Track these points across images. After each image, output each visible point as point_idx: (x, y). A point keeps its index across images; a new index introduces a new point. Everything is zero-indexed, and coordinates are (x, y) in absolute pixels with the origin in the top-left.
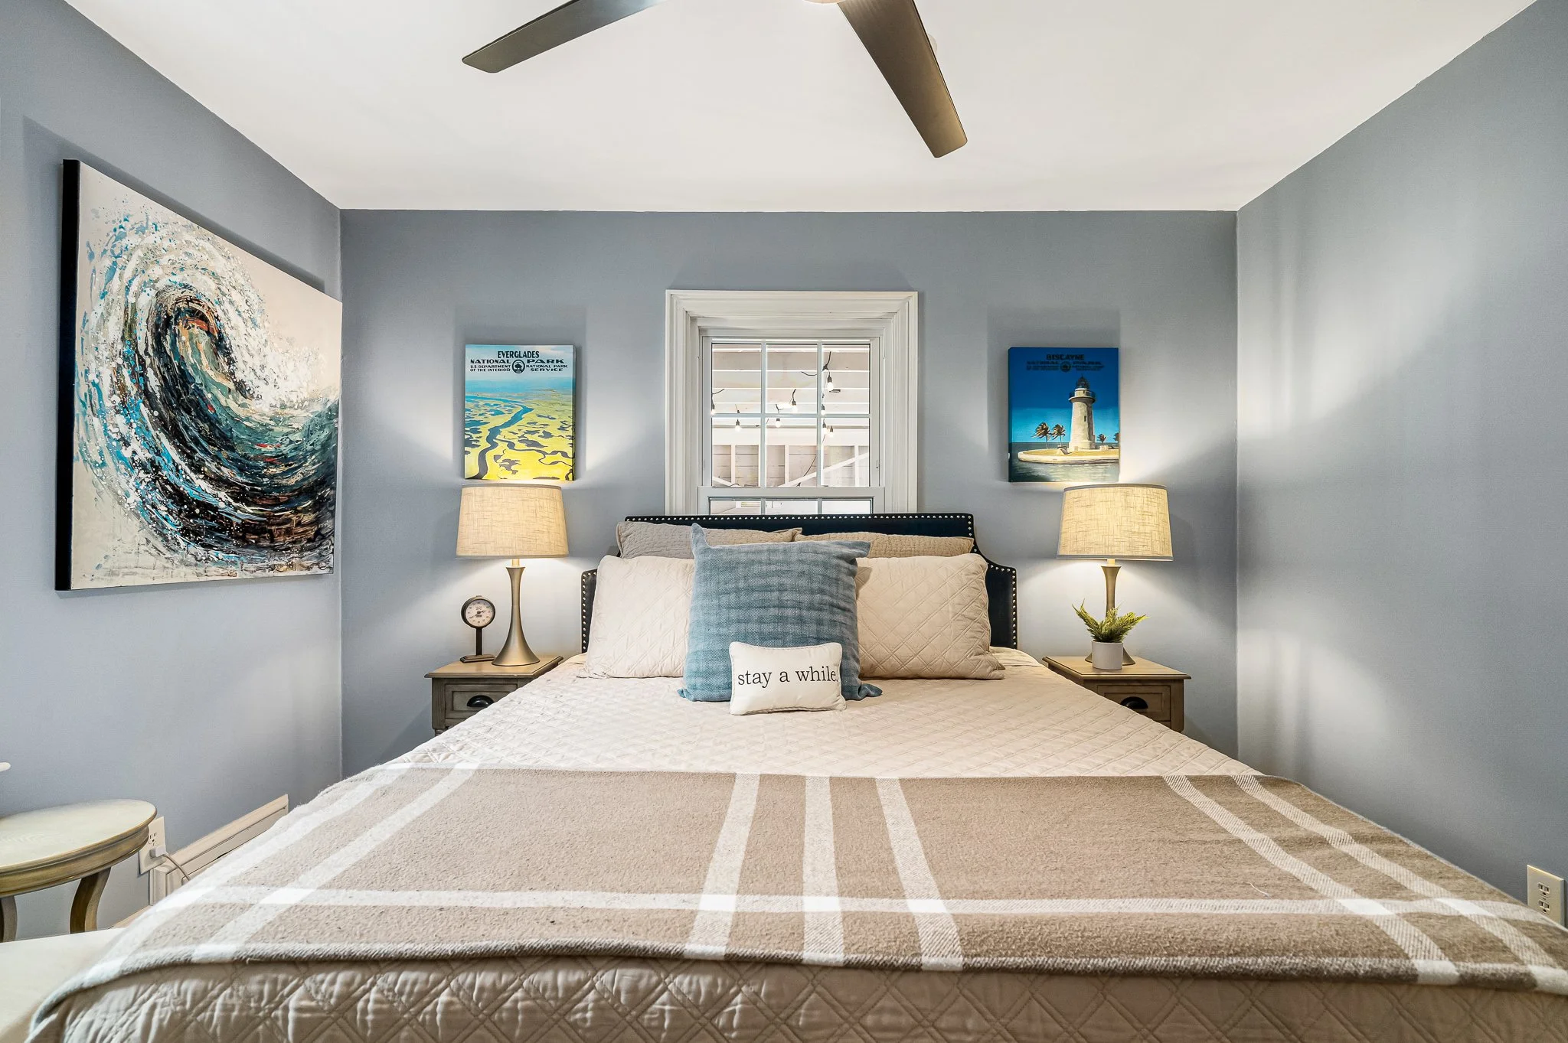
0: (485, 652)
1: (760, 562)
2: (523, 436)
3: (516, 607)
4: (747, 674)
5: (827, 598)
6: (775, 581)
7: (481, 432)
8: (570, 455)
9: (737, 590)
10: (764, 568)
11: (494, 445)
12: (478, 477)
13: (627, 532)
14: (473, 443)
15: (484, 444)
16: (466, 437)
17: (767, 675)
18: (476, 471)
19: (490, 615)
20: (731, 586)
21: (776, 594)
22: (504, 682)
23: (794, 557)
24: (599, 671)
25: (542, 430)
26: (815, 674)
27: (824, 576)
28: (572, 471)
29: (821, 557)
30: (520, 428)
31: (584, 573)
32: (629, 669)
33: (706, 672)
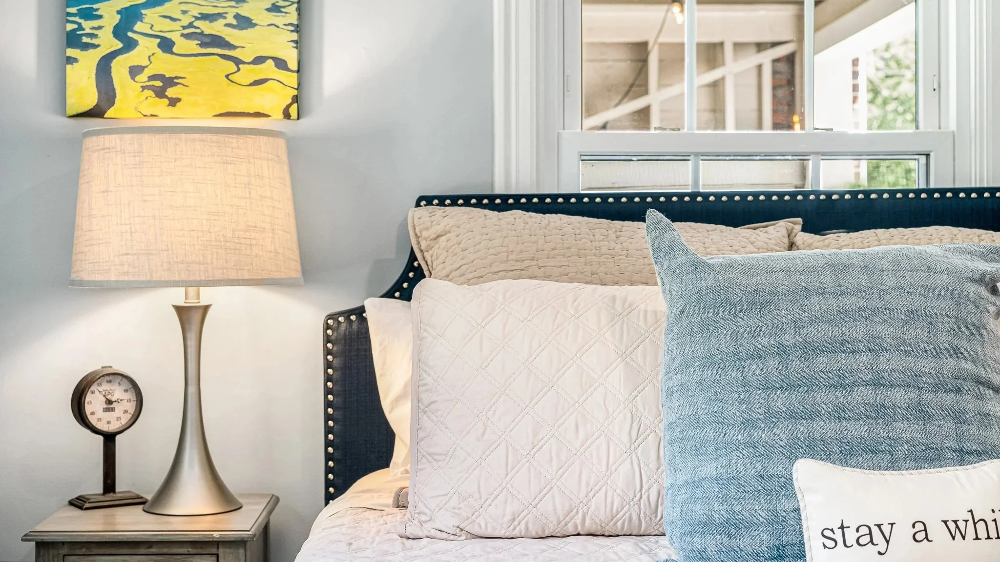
0: (122, 485)
1: (821, 292)
2: (191, 25)
3: (192, 389)
4: (842, 527)
5: (967, 366)
6: (858, 330)
7: (100, 17)
8: (293, 65)
9: (782, 351)
10: (833, 303)
11: (129, 45)
12: (95, 113)
13: (439, 229)
14: (85, 40)
15: (108, 42)
16: (70, 27)
17: (886, 529)
18: (90, 99)
19: (131, 407)
20: (767, 341)
21: (865, 357)
22: (191, 551)
23: (890, 282)
24: (447, 522)
25: (232, 12)
26: (981, 526)
27: (957, 318)
28: (296, 99)
29: (942, 280)
30: (184, 7)
31: (330, 317)
32: (514, 520)
33: (727, 523)
